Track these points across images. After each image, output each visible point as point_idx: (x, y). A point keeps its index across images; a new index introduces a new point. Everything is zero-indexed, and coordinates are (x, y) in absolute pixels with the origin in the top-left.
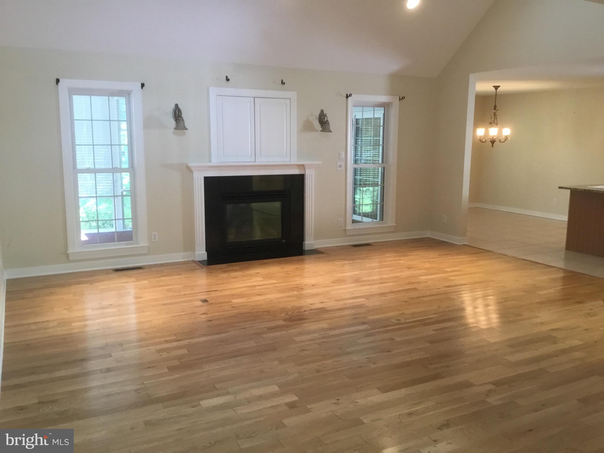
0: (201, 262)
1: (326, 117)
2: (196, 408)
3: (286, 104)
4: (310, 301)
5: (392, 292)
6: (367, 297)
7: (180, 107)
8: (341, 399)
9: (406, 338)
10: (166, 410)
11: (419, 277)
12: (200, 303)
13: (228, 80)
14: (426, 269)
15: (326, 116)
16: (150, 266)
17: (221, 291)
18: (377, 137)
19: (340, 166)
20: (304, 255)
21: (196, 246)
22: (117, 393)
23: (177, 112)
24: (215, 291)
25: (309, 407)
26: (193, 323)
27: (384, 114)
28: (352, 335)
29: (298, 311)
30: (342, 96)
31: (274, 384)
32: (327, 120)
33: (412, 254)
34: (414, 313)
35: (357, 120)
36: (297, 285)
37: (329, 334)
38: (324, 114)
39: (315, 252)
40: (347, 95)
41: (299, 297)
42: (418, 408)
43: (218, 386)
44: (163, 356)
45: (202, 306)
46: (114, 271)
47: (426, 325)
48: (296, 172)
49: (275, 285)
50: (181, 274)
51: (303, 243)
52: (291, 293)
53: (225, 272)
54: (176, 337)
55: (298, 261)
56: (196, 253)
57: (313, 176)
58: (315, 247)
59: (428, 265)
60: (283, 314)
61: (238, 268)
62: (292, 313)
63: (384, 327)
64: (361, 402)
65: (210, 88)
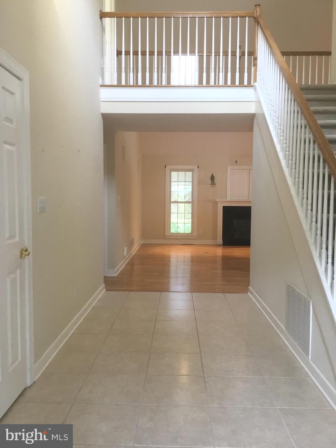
0: (220, 245)
13: (236, 162)
21: (218, 238)
56: (218, 241)
65: (228, 166)
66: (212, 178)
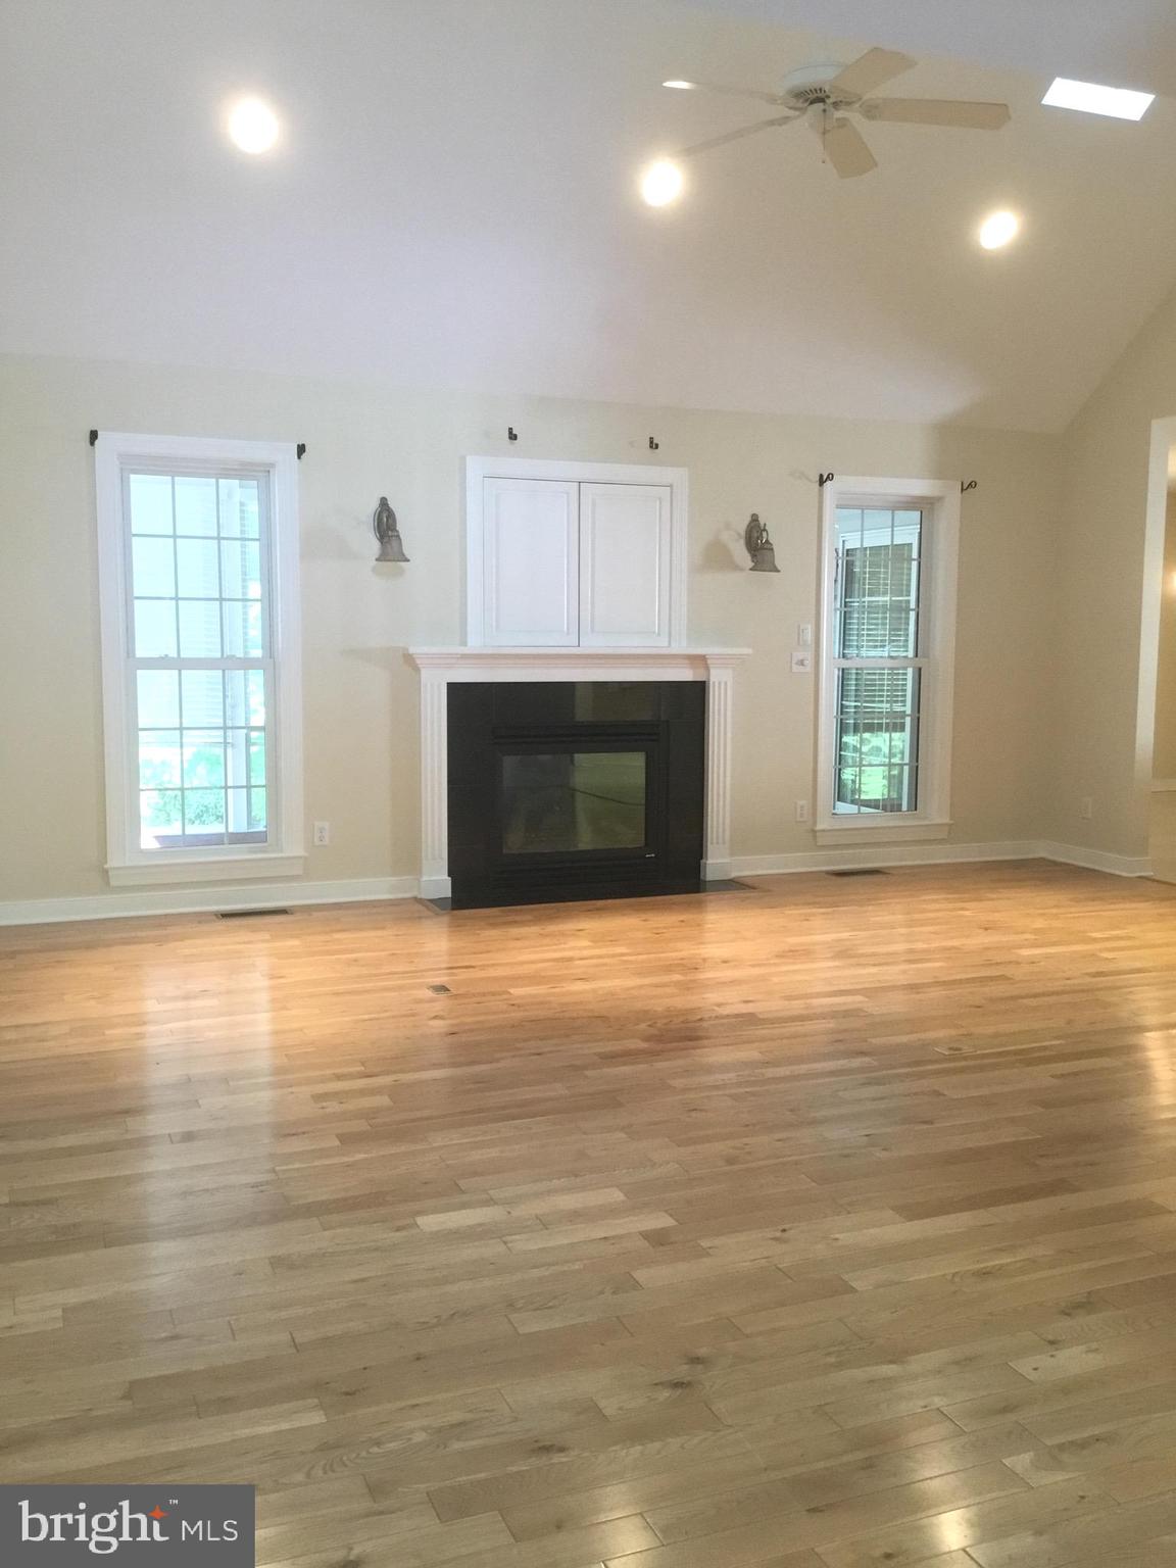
0: (438, 903)
1: (764, 534)
2: (404, 1233)
3: (660, 499)
4: (713, 997)
5: (938, 983)
6: (867, 992)
7: (392, 504)
8: (790, 1229)
9: (974, 1093)
10: (327, 1233)
11: (1014, 951)
12: (430, 994)
13: (513, 437)
14: (1036, 931)
15: (765, 530)
16: (308, 909)
17: (483, 967)
18: (902, 596)
19: (801, 663)
20: (704, 891)
21: (424, 862)
22: (207, 1190)
23: (385, 519)
24: (467, 967)
25: (705, 1243)
26: (408, 1038)
27: (921, 532)
28: (827, 1080)
29: (681, 1019)
30: (807, 478)
31: (612, 1186)
32: (767, 541)
33: (994, 896)
34: (996, 1035)
35: (849, 552)
36: (682, 959)
37: (763, 1075)
38: (759, 527)
39: (733, 886)
40: (821, 476)
41: (687, 987)
42: (1006, 1259)
43: (463, 1184)
44: (327, 1110)
45: (432, 1000)
46: (218, 918)
47: (1029, 1063)
48: (685, 674)
49: (625, 958)
50: (383, 928)
51: (702, 861)
52: (666, 979)
53: (494, 925)
54: (363, 1068)
55: (689, 906)
56: (425, 878)
57: (729, 684)
58: (734, 874)
59: (1039, 923)
60: (643, 1026)
61: (529, 917)
62: (666, 1024)
63: (918, 1063)
64: (845, 1238)
65: (468, 458)
66: (385, 524)
